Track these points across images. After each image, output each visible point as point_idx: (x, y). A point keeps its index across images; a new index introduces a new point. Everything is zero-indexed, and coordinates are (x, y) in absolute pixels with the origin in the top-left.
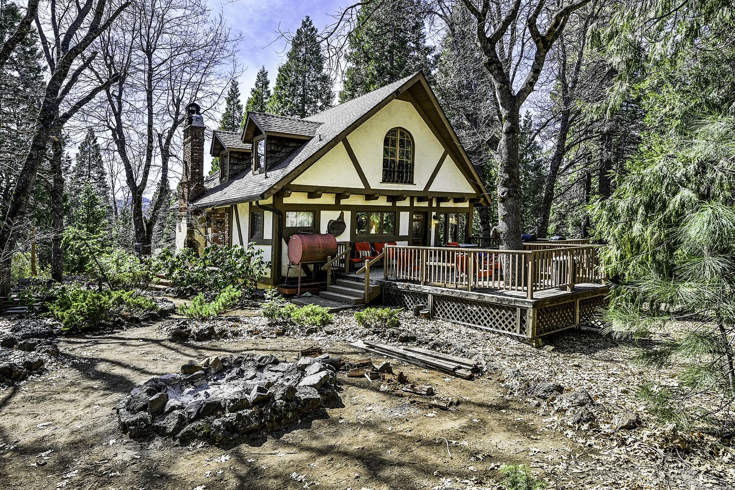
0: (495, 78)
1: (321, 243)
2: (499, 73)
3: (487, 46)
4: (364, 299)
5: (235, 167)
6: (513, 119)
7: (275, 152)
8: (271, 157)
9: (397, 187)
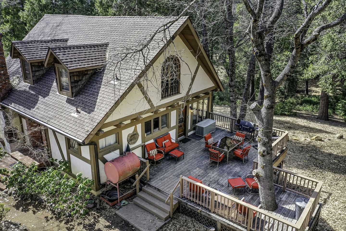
0: (262, 66)
1: (130, 166)
2: (265, 64)
3: (258, 41)
4: (170, 215)
5: (37, 74)
6: (273, 99)
7: (77, 82)
8: (75, 86)
9: (170, 99)
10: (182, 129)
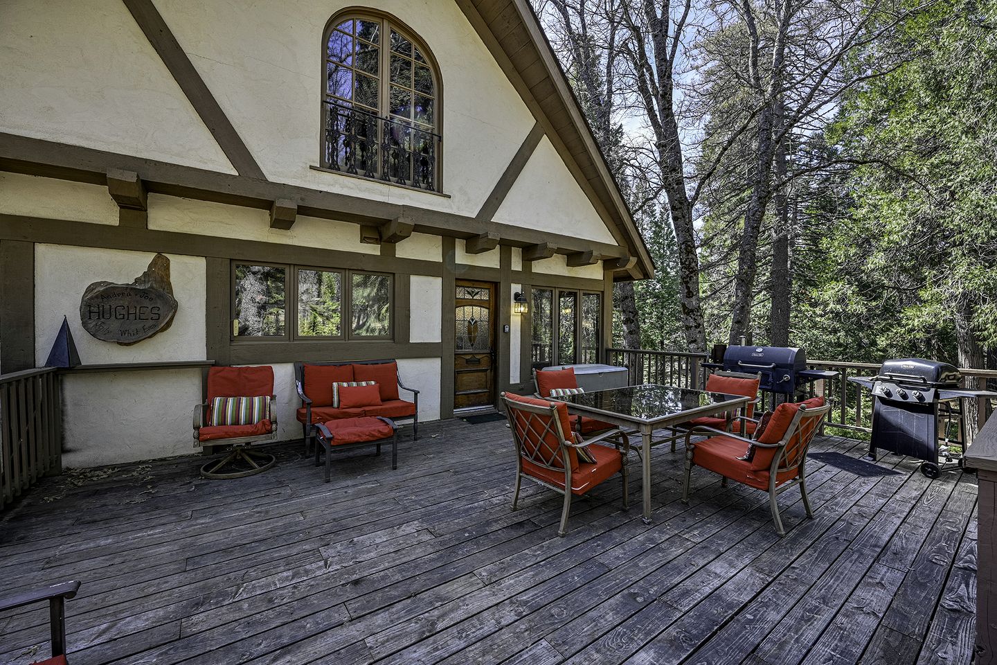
9: (382, 194)
10: (480, 374)
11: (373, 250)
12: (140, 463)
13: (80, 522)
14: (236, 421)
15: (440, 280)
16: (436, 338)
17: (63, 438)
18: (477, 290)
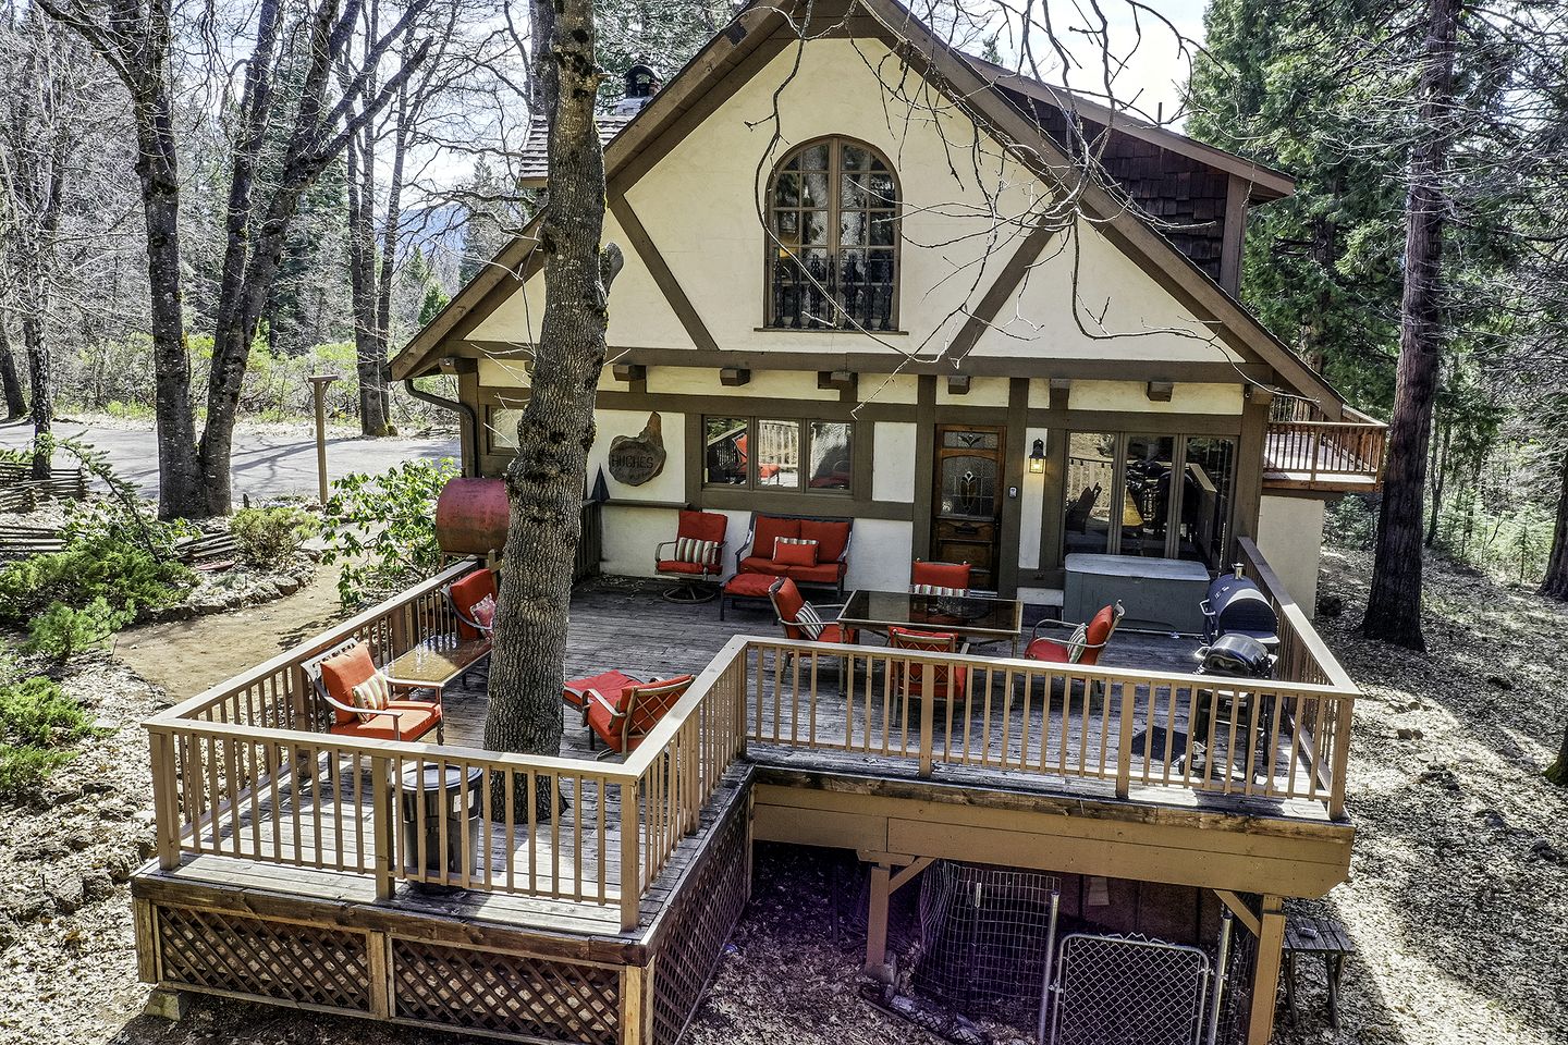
9: (824, 344)
10: (979, 548)
11: (832, 395)
12: (641, 578)
13: (591, 606)
14: (691, 560)
15: (914, 426)
16: (908, 497)
17: (601, 550)
18: (978, 436)
